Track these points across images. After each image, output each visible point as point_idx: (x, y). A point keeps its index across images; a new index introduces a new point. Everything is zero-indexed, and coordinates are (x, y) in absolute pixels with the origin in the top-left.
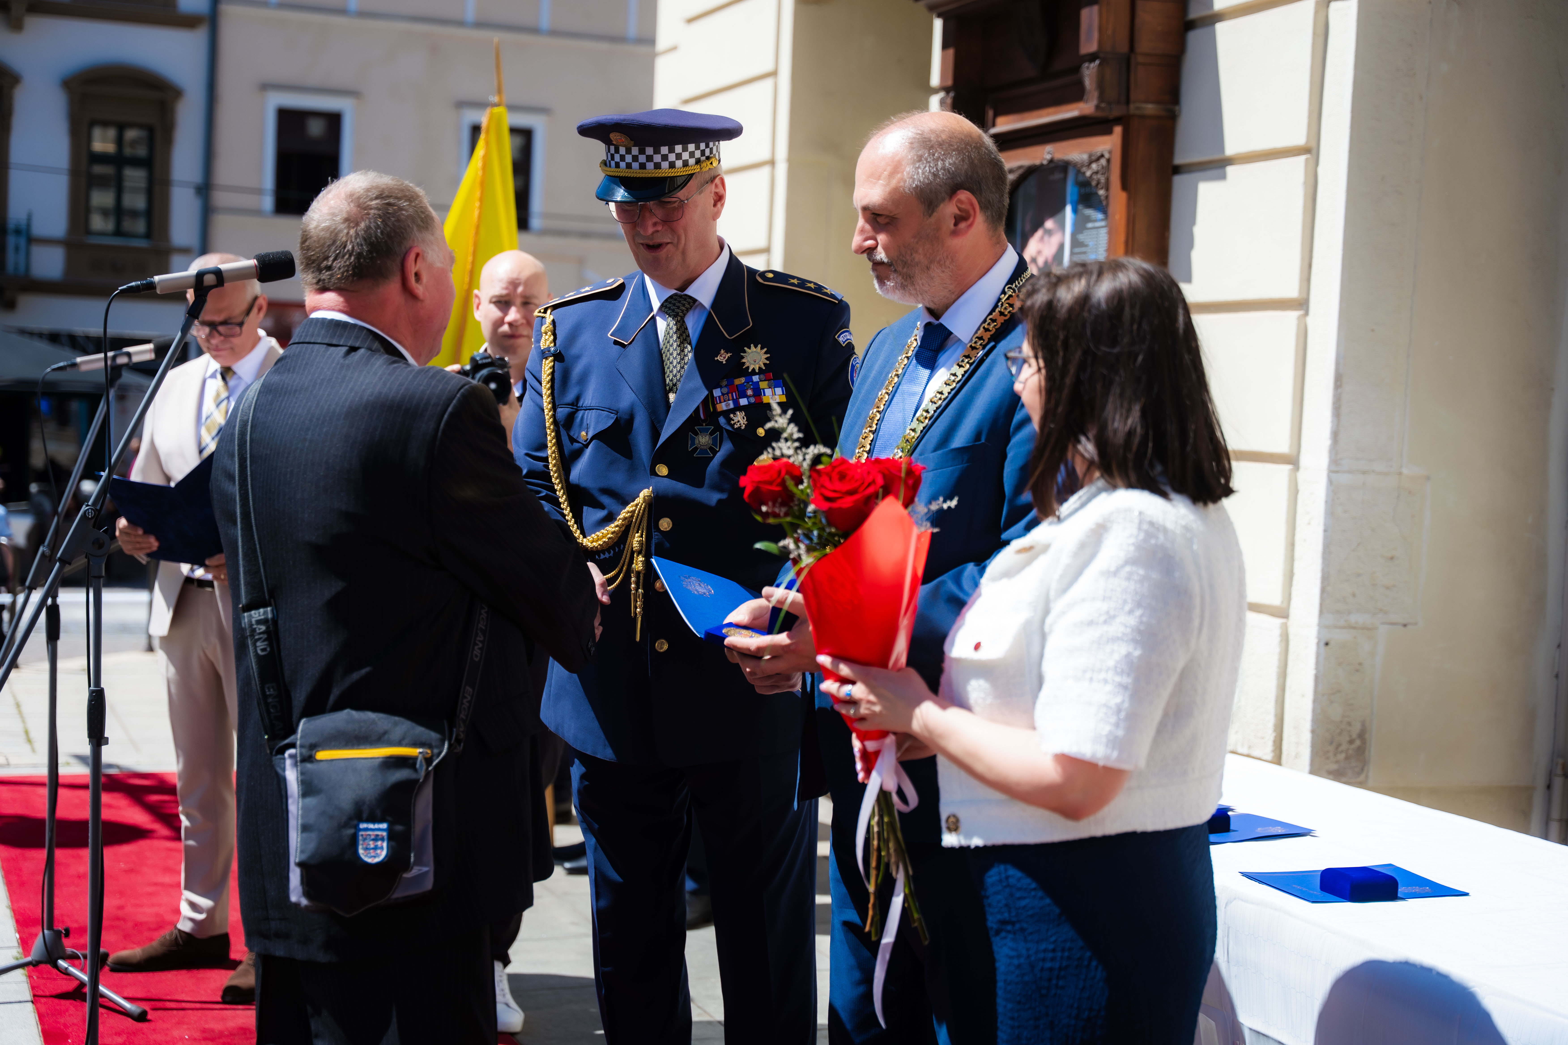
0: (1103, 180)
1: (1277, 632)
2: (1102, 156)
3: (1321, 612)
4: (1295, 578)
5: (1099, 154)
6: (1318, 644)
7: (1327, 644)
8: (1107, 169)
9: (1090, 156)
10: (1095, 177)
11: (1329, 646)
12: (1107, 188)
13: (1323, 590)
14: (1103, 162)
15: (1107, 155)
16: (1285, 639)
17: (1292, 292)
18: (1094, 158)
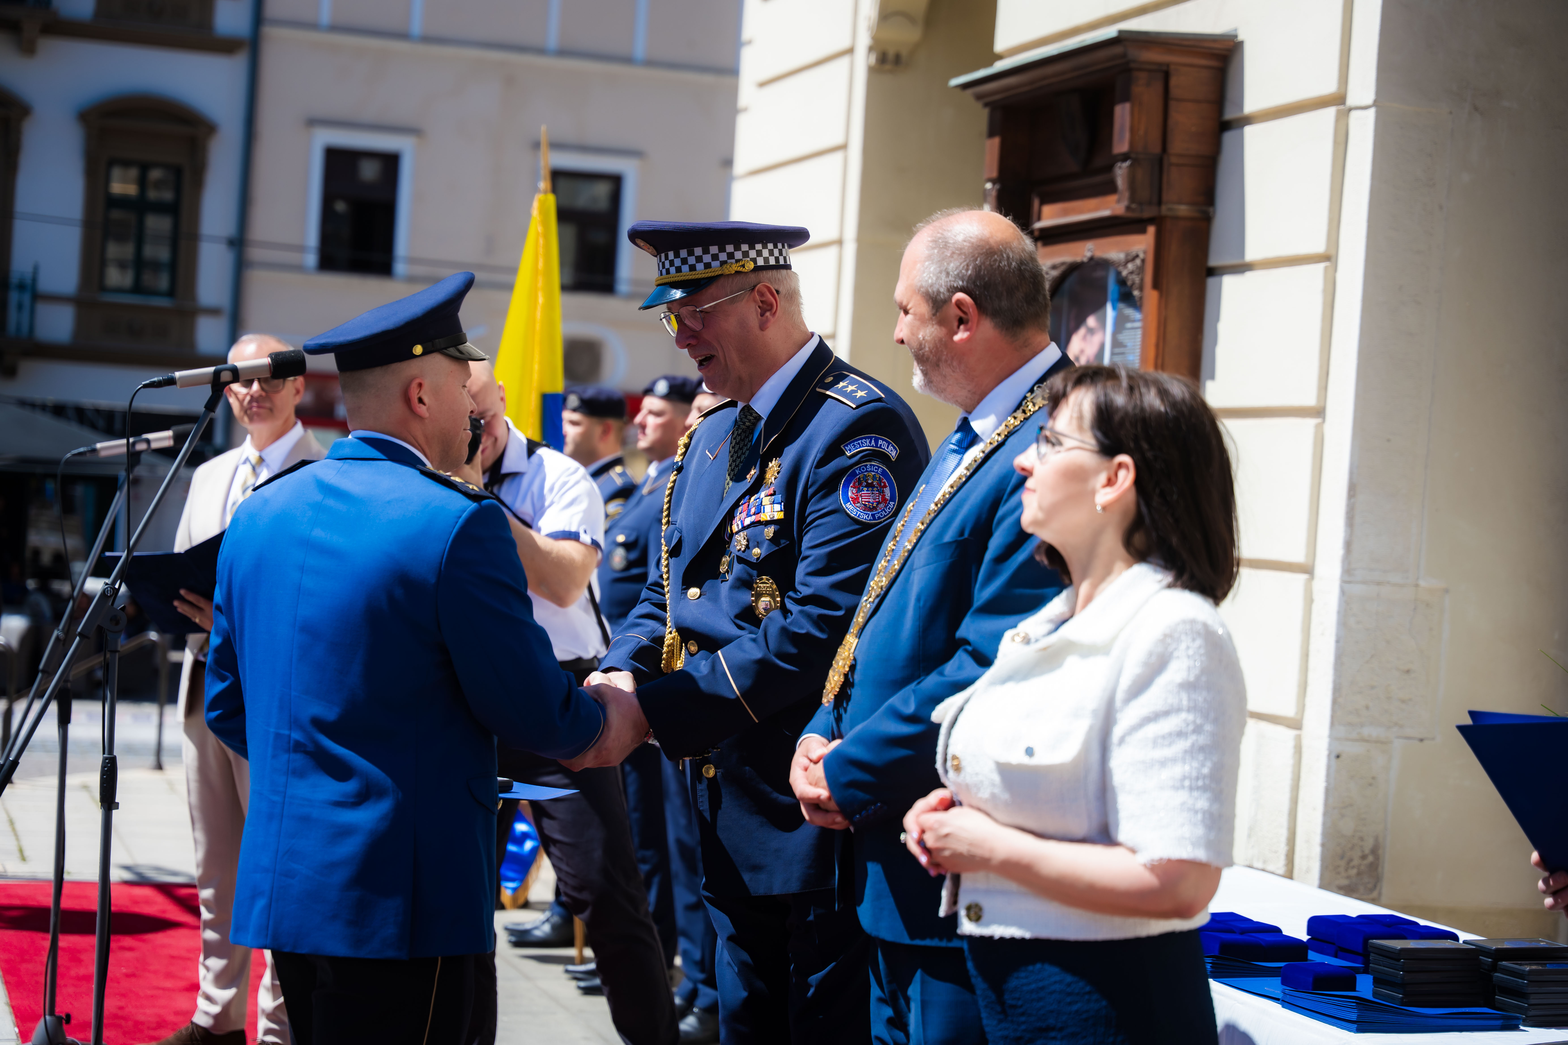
0: (1137, 280)
1: (1291, 744)
2: (1137, 256)
3: (1332, 724)
4: (1310, 689)
5: (1134, 254)
6: (1329, 756)
7: (1338, 757)
8: (1141, 270)
9: (1127, 255)
10: (1130, 277)
11: (1340, 759)
12: (1141, 288)
13: (1334, 702)
14: (1138, 262)
15: (1142, 256)
16: (1298, 750)
17: (1310, 400)
18: (1130, 258)
